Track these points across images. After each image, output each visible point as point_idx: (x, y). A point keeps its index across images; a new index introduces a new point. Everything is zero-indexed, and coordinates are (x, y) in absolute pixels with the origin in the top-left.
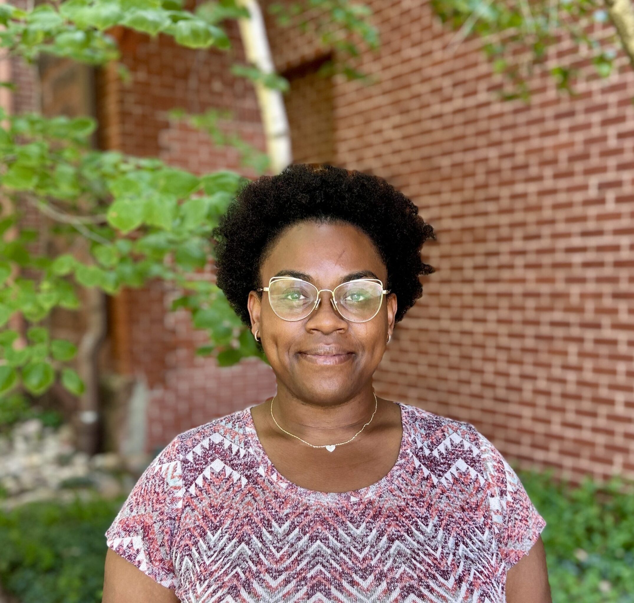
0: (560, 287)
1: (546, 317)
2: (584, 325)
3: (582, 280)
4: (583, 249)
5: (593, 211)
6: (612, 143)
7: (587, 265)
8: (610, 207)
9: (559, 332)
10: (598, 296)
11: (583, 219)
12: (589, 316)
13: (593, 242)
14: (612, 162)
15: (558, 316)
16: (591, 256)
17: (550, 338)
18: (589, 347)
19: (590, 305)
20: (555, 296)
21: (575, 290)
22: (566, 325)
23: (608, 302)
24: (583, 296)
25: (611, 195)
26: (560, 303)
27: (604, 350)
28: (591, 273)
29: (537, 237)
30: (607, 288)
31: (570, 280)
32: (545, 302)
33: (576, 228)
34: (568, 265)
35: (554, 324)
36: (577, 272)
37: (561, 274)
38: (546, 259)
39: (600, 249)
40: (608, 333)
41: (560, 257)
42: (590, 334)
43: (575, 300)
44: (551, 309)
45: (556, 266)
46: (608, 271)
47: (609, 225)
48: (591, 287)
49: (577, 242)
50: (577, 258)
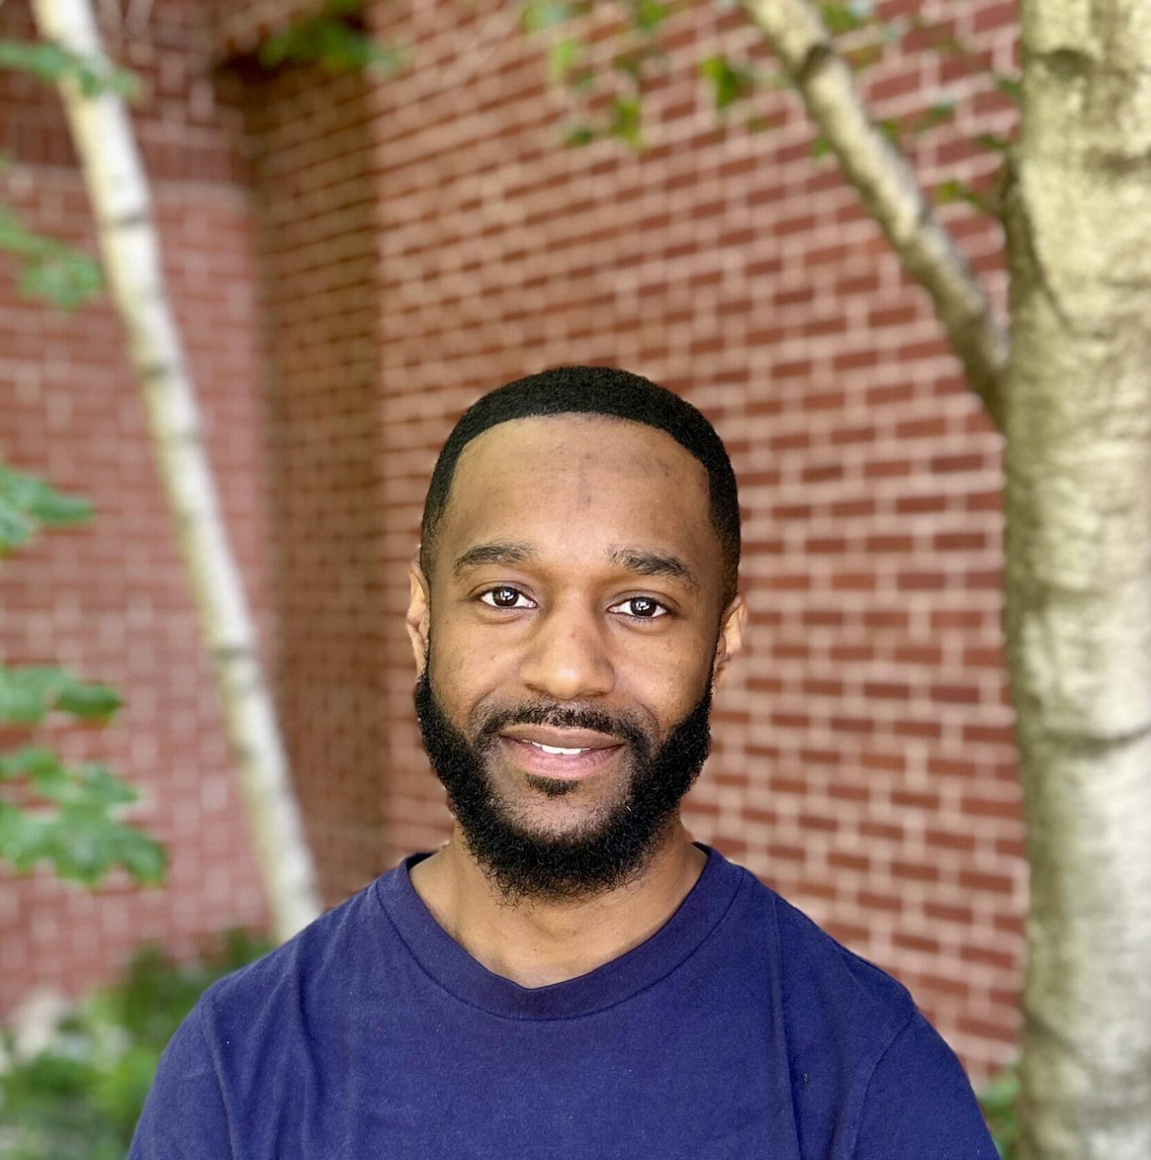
0: (887, 597)
1: (856, 673)
3: (935, 581)
4: (936, 504)
7: (946, 542)
9: (886, 711)
10: (972, 620)
12: (952, 671)
15: (882, 671)
17: (865, 726)
18: (952, 746)
19: (954, 642)
20: (877, 619)
21: (920, 603)
22: (899, 692)
23: (991, 635)
24: (938, 619)
26: (887, 639)
28: (956, 563)
29: (833, 472)
30: (989, 601)
31: (910, 581)
32: (854, 635)
33: (922, 449)
34: (904, 544)
35: (874, 690)
36: (925, 560)
37: (888, 565)
38: (855, 529)
40: (992, 713)
41: (886, 524)
42: (954, 716)
43: (919, 632)
44: (865, 654)
45: (878, 544)
46: (991, 558)
47: (991, 445)
48: (955, 599)
49: (923, 484)
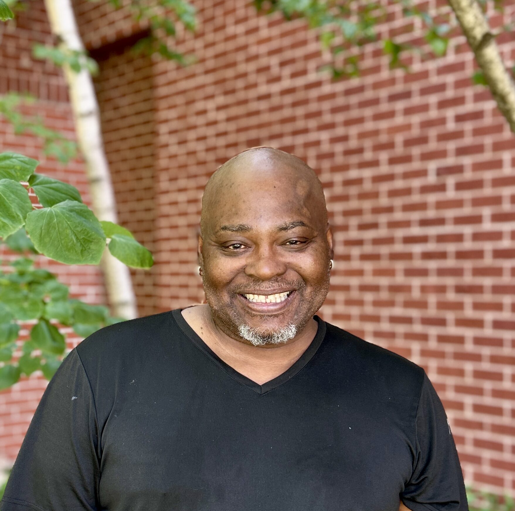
0: (400, 279)
1: (385, 312)
2: (427, 321)
3: (423, 273)
4: (423, 239)
5: (432, 198)
6: (451, 126)
7: (427, 256)
8: (451, 194)
9: (401, 329)
10: (441, 289)
11: (423, 206)
12: (432, 312)
13: (433, 231)
14: (451, 146)
15: (398, 311)
16: (431, 247)
17: (391, 335)
18: (433, 344)
19: (432, 299)
20: (394, 289)
21: (416, 282)
23: (451, 296)
24: (424, 289)
25: (451, 181)
26: (400, 298)
27: (449, 348)
28: (433, 265)
29: (374, 226)
30: (450, 281)
31: (410, 273)
32: (384, 295)
33: (416, 216)
34: (408, 256)
35: (394, 320)
36: (418, 263)
37: (400, 266)
38: (384, 250)
39: (441, 239)
40: (452, 330)
41: (399, 248)
42: (433, 331)
43: (416, 294)
44: (391, 304)
45: (394, 257)
46: (450, 263)
47: (450, 213)
48: (433, 280)
49: (416, 231)
50: (417, 249)
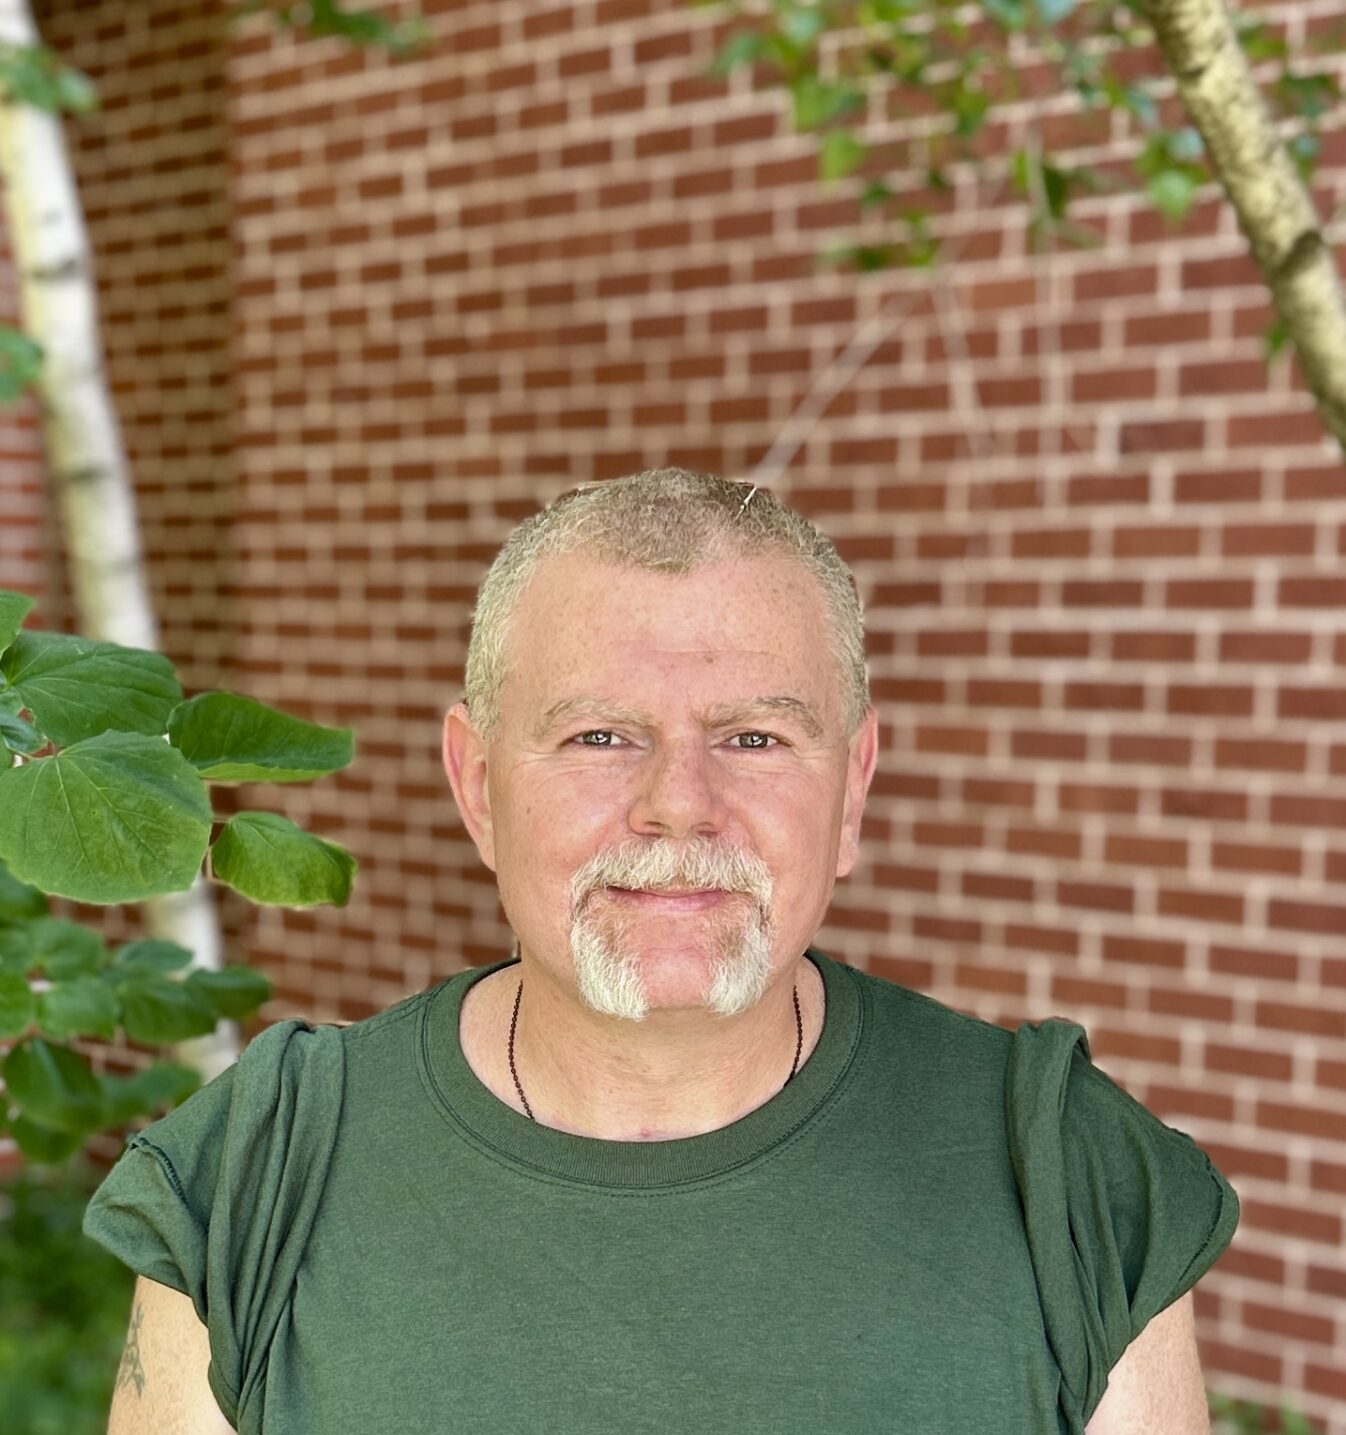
0: (999, 764)
1: (952, 861)
2: (1074, 895)
3: (1072, 747)
4: (1075, 645)
5: (1105, 518)
6: (1170, 297)
7: (1083, 696)
8: (1161, 510)
9: (997, 913)
10: (1123, 801)
11: (1076, 543)
12: (1092, 868)
13: (1102, 621)
14: (1169, 359)
15: (991, 860)
16: (1097, 669)
17: (969, 932)
18: (1090, 964)
19: (1094, 828)
20: (981, 792)
21: (1048, 774)
22: (1020, 890)
23: (1150, 823)
24: (1070, 797)
25: (1163, 469)
26: (998, 819)
27: (1138, 977)
28: (1099, 724)
29: (928, 593)
30: (1149, 777)
31: (1029, 745)
32: (951, 810)
33: (1053, 571)
34: (1027, 694)
35: (977, 885)
36: (1054, 718)
37: (1001, 721)
38: (955, 670)
39: (1127, 646)
40: (1149, 924)
41: (999, 666)
42: (1093, 925)
43: (1046, 812)
44: (970, 836)
45: (984, 693)
46: (1152, 722)
47: (1157, 570)
48: (1098, 771)
